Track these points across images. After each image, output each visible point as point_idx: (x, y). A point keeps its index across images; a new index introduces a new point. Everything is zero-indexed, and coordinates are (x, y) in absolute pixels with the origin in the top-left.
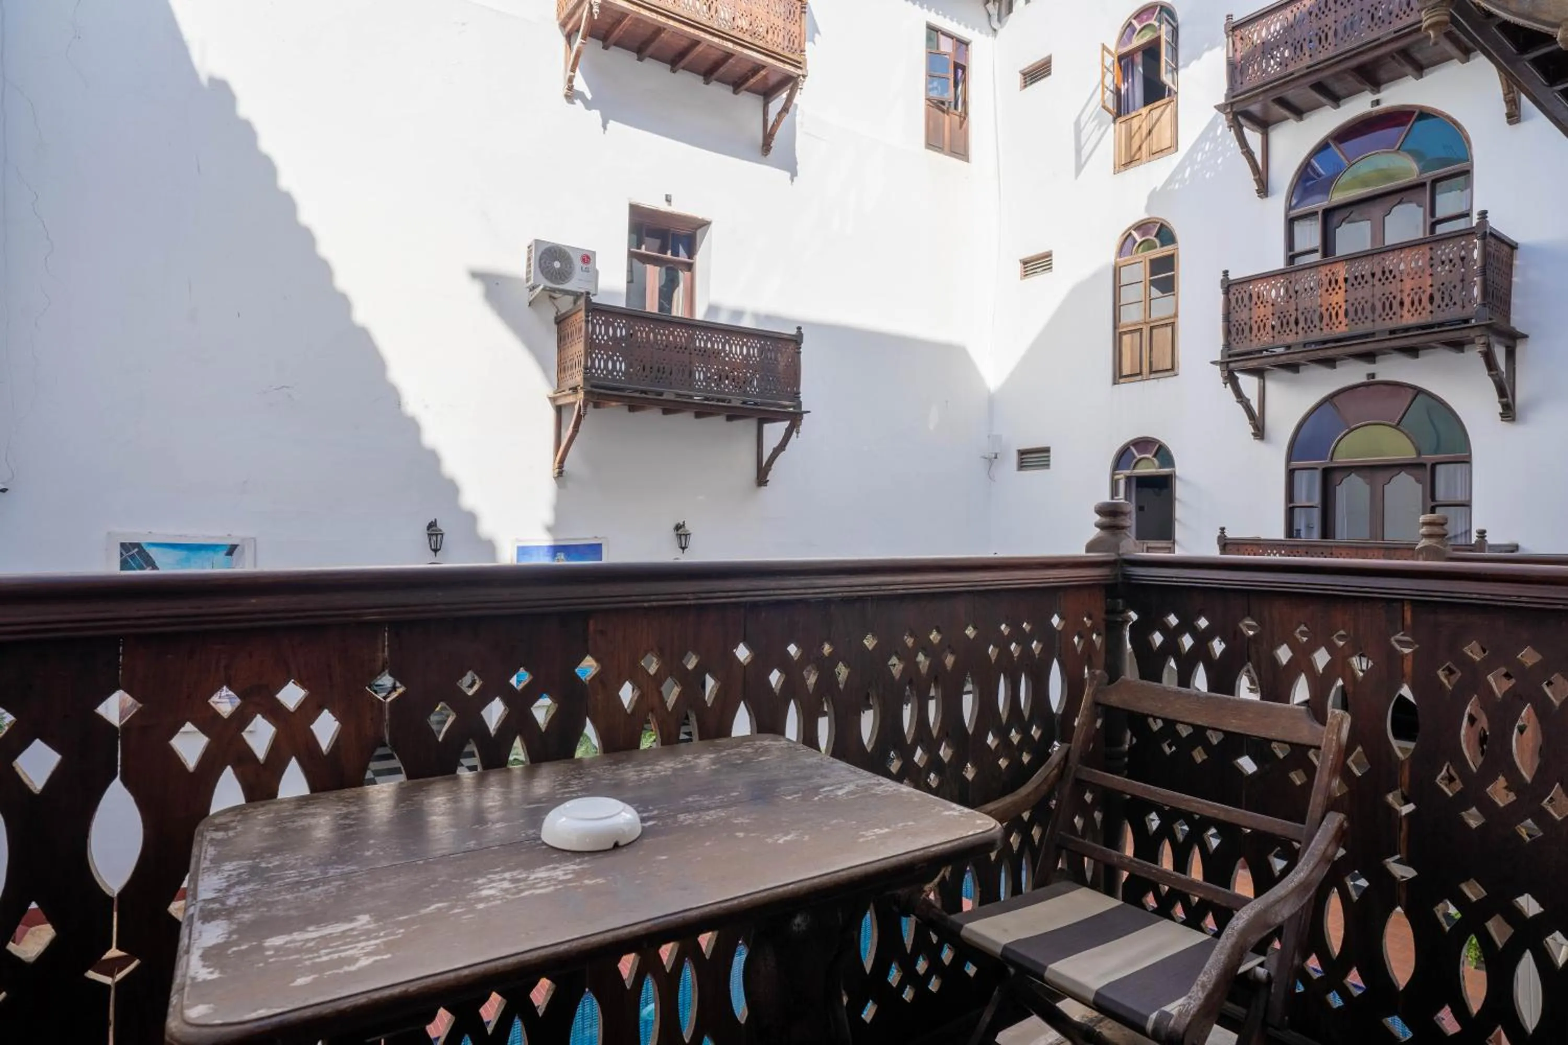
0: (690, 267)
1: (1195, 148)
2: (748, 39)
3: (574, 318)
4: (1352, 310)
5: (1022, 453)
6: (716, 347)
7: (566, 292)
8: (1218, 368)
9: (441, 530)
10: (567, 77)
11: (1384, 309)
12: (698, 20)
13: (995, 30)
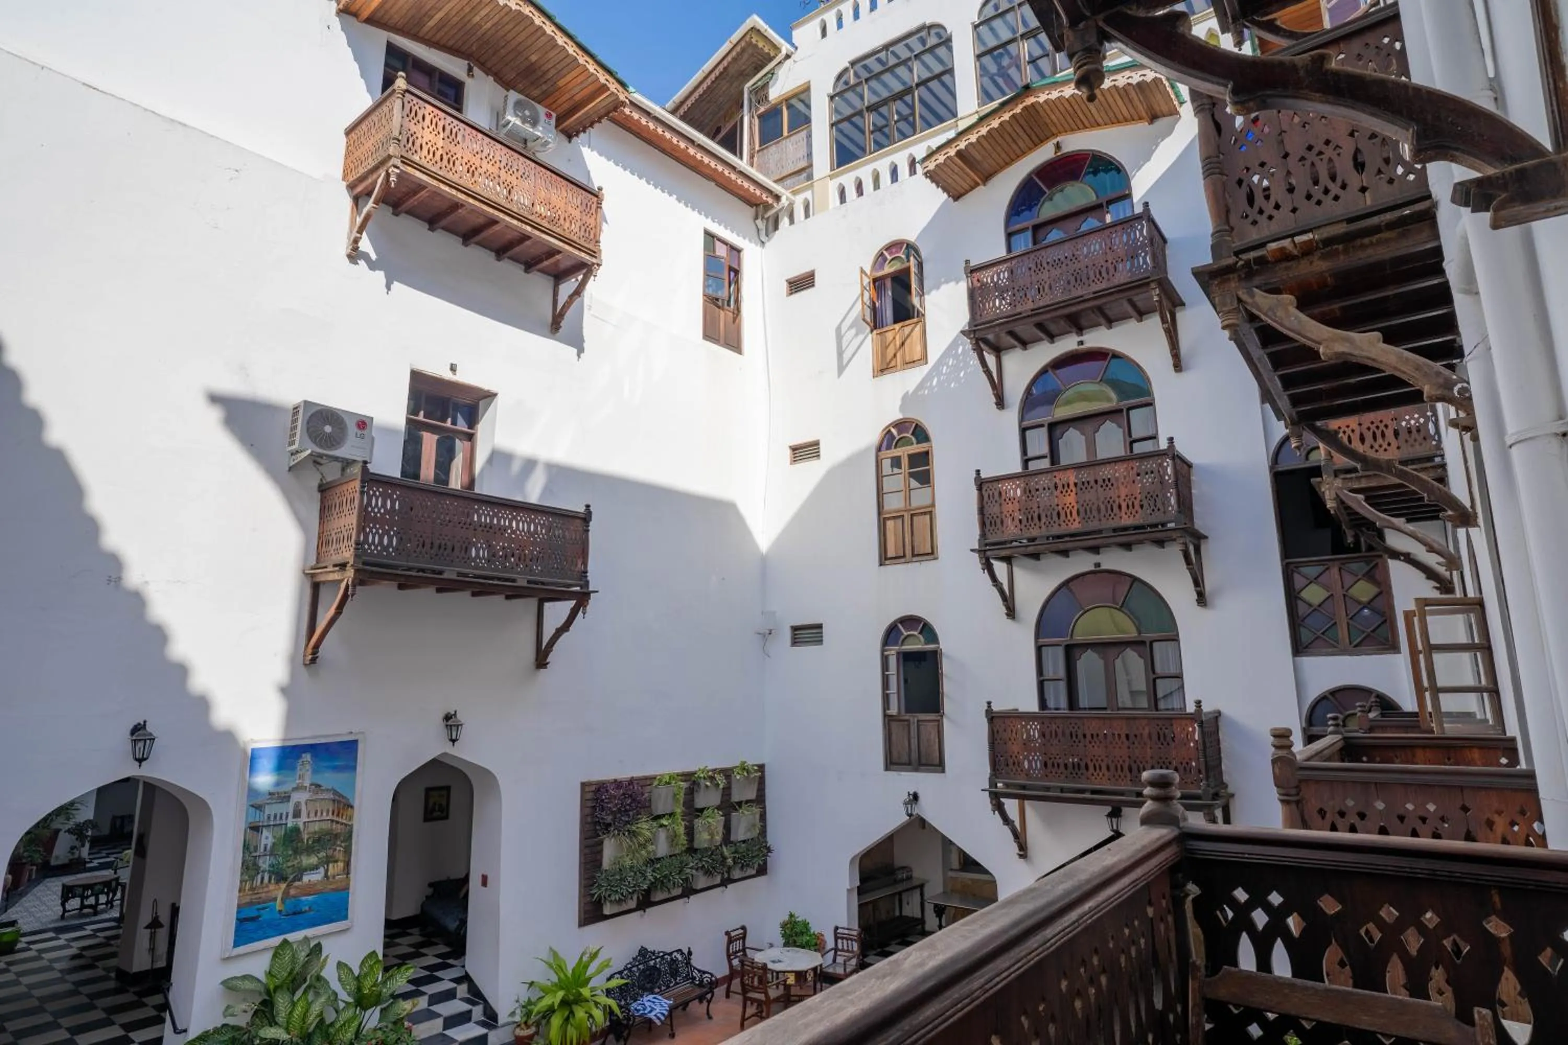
0: (470, 437)
1: (941, 362)
2: (546, 225)
3: (345, 487)
4: (1082, 510)
5: (795, 629)
6: (502, 523)
7: (336, 459)
8: (977, 555)
9: (151, 734)
10: (352, 238)
11: (1107, 511)
12: (496, 200)
13: (763, 242)
